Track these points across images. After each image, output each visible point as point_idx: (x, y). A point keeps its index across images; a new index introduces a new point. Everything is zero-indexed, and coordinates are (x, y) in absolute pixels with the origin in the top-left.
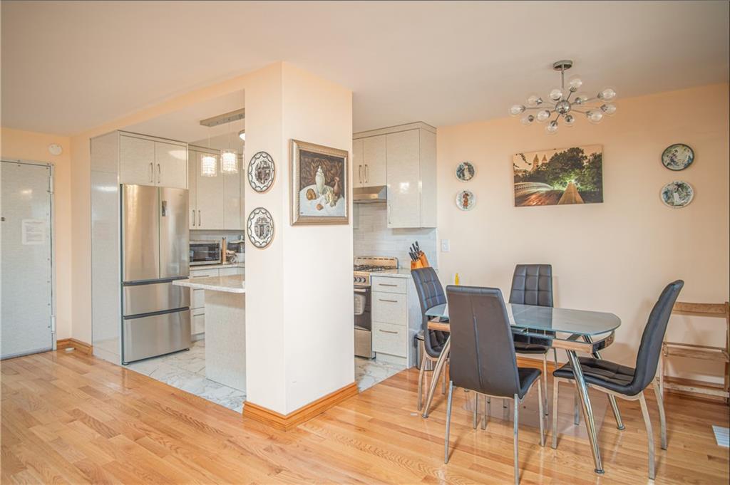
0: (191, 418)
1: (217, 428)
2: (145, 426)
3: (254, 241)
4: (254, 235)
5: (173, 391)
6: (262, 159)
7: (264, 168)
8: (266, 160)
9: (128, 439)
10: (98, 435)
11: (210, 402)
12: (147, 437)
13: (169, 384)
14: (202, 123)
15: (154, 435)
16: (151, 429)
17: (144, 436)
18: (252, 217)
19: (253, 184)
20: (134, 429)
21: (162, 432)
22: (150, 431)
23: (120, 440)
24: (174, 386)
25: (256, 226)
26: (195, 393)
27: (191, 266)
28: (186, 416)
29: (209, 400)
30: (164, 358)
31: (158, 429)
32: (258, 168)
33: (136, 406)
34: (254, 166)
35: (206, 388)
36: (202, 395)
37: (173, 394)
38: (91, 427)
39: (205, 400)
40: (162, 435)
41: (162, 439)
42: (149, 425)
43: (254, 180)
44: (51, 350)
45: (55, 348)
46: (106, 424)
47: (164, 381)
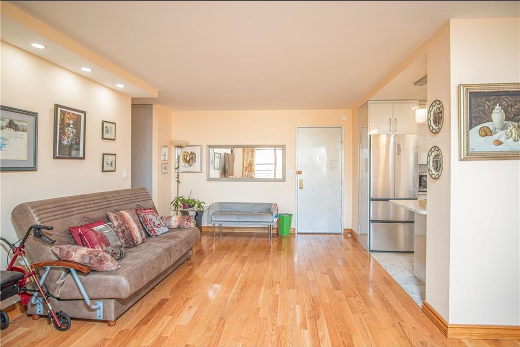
0: (385, 298)
1: (397, 311)
2: (357, 292)
3: (431, 174)
4: (432, 168)
5: (386, 277)
6: (437, 106)
7: (438, 113)
8: (439, 106)
9: (343, 294)
10: (331, 286)
11: (405, 292)
12: (353, 298)
13: (388, 271)
14: (416, 83)
15: (357, 299)
16: (359, 295)
17: (352, 297)
18: (430, 154)
19: (431, 127)
20: (350, 290)
21: (363, 299)
22: (357, 296)
23: (340, 294)
24: (390, 274)
25: (433, 162)
26: (399, 283)
27: (419, 191)
28: (383, 295)
29: (406, 290)
30: (396, 254)
31: (362, 296)
32: (435, 114)
33: (360, 277)
34: (432, 113)
35: (409, 282)
36: (403, 286)
37: (385, 278)
38: (331, 281)
39: (403, 289)
40: (362, 301)
41: (360, 302)
42: (359, 292)
43: (432, 124)
44: (341, 234)
45: (343, 233)
46: (339, 282)
47: (386, 269)
